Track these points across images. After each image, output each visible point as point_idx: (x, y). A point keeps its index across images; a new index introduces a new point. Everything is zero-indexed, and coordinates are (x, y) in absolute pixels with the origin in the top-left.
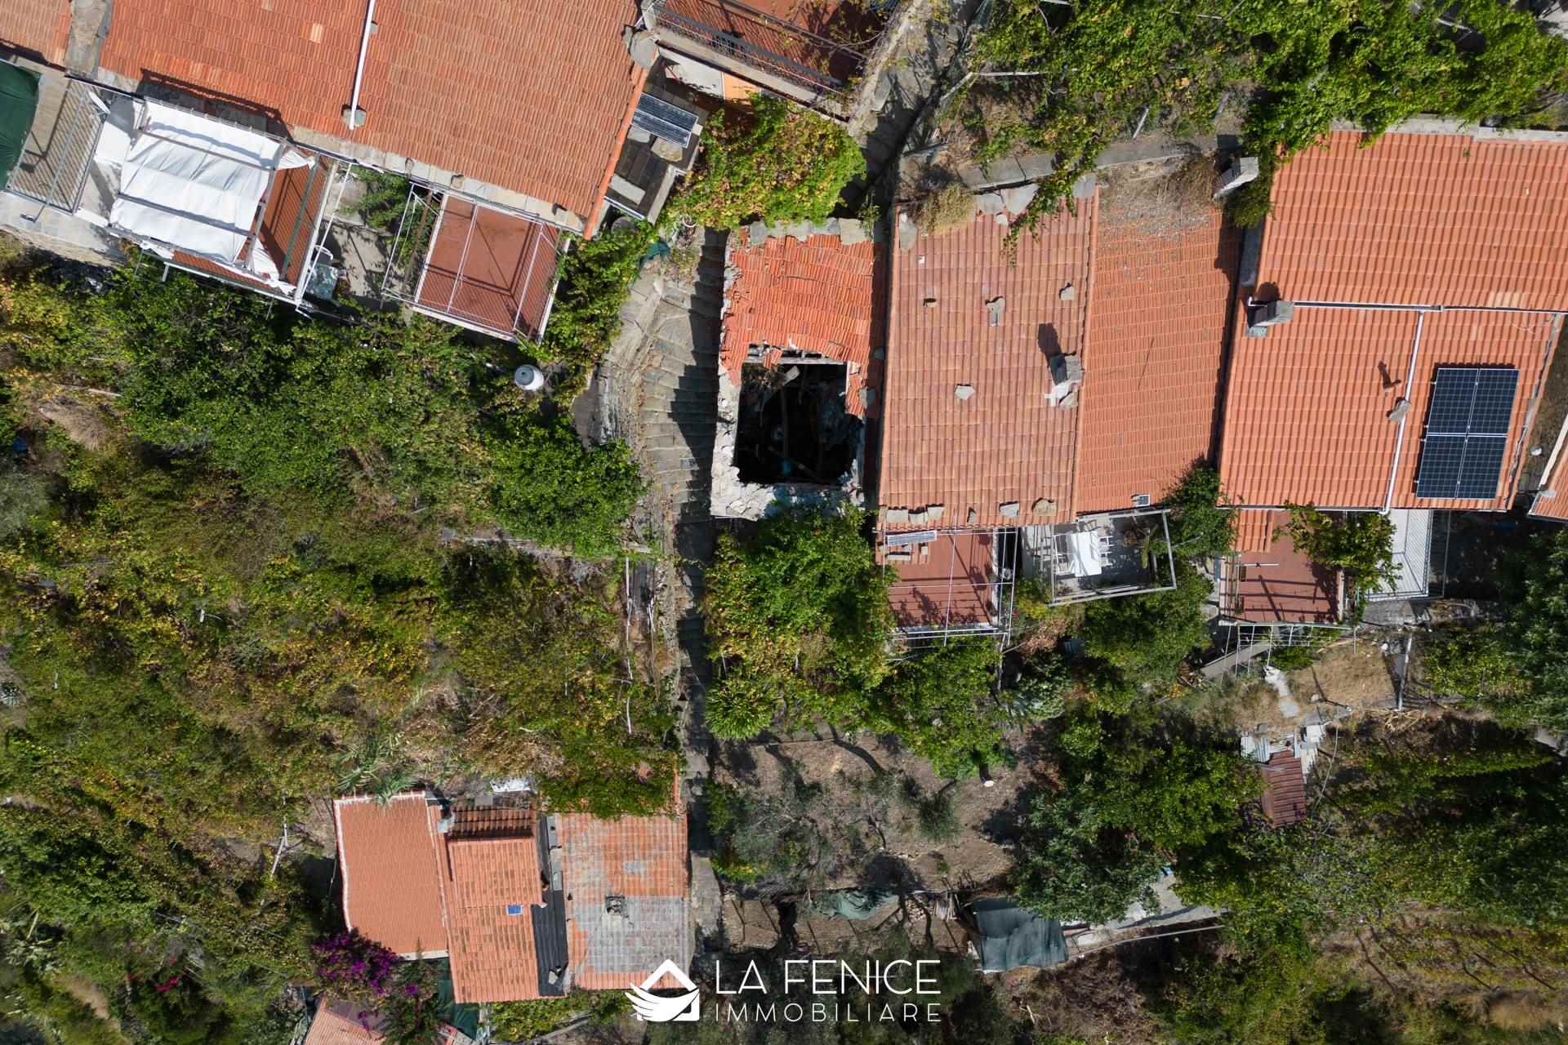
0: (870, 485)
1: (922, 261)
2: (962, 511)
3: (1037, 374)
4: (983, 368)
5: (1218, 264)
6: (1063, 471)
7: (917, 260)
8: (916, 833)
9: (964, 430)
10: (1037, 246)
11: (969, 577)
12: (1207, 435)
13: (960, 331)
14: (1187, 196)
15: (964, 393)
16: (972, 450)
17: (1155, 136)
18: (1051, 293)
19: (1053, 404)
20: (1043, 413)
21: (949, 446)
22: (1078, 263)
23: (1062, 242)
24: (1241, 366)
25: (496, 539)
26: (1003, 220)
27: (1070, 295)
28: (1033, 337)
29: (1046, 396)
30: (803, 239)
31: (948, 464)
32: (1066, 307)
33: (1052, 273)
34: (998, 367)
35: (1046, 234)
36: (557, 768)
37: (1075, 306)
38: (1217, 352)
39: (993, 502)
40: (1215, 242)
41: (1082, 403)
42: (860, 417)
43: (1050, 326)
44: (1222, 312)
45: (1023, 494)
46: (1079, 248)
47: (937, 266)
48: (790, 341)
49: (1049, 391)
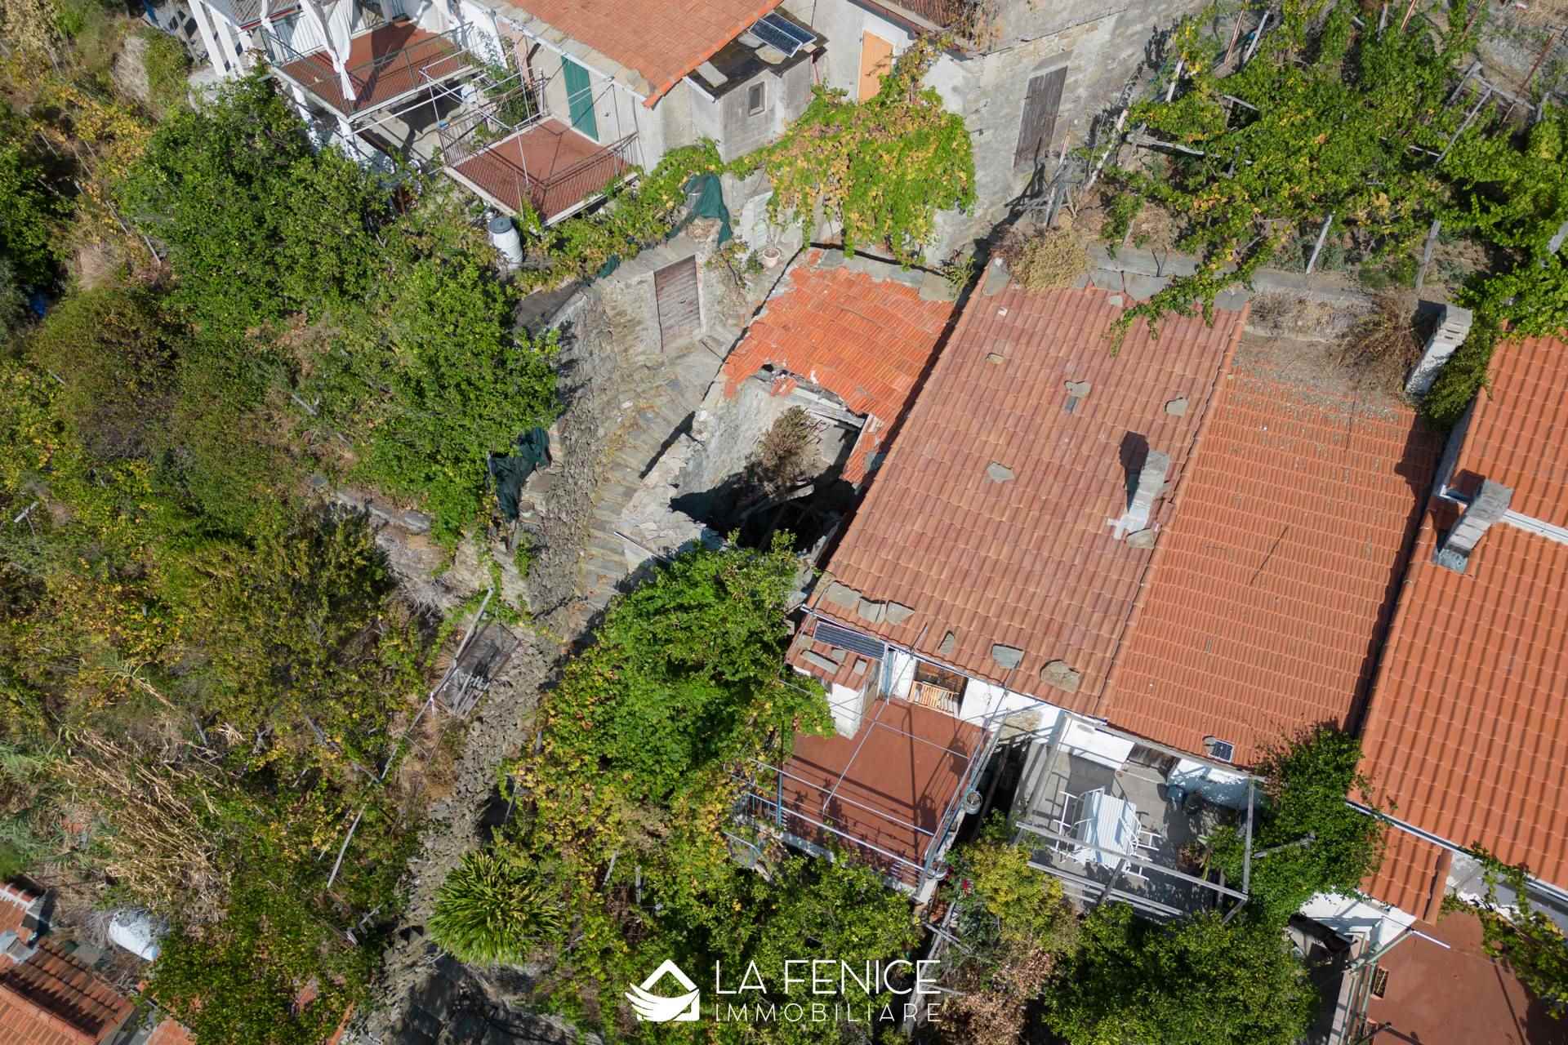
1: (1003, 313)
2: (935, 631)
3: (1106, 490)
4: (1034, 455)
5: (1399, 469)
6: (1105, 633)
7: (999, 308)
9: (981, 522)
10: (1151, 343)
11: (914, 807)
12: (1349, 693)
13: (1021, 402)
14: (1368, 378)
15: (998, 473)
16: (983, 554)
17: (1334, 277)
18: (1154, 401)
19: (1117, 535)
20: (1099, 542)
21: (952, 535)
22: (1201, 379)
23: (1186, 349)
24: (1419, 601)
25: (361, 508)
26: (1117, 301)
27: (1179, 408)
28: (1115, 443)
29: (1110, 522)
31: (942, 558)
32: (1171, 425)
33: (1163, 378)
34: (1056, 461)
35: (1168, 332)
37: (1182, 427)
38: (1384, 581)
39: (986, 636)
40: (1402, 445)
41: (1161, 548)
42: (855, 486)
43: (1142, 437)
44: (1399, 532)
45: (1034, 643)
46: (1206, 364)
47: (1019, 323)
48: (813, 373)
49: (1116, 516)
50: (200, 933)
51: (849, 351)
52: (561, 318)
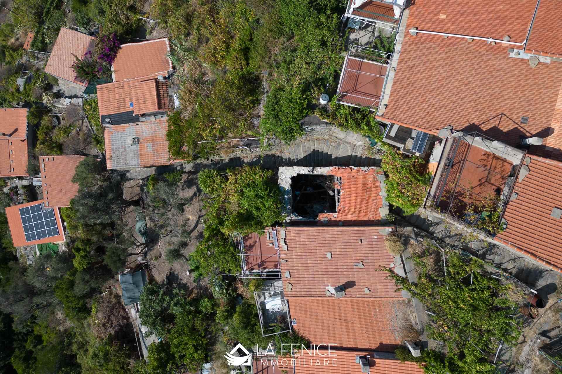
0: (293, 224)
1: (375, 237)
2: (286, 257)
3: (337, 281)
4: (338, 262)
5: (381, 344)
6: (303, 293)
7: (376, 236)
8: (168, 248)
9: (315, 256)
10: (383, 278)
11: (262, 261)
13: (351, 253)
14: (405, 331)
15: (329, 255)
16: (308, 260)
17: (426, 318)
18: (367, 284)
19: (327, 288)
20: (323, 284)
21: (309, 251)
22: (378, 294)
23: (385, 287)
24: (344, 355)
25: (265, 91)
26: (392, 265)
27: (367, 291)
28: (351, 279)
30: (380, 194)
31: (303, 251)
32: (362, 290)
33: (374, 285)
34: (339, 267)
35: (388, 281)
36: (184, 117)
37: (363, 293)
38: (349, 346)
39: (290, 268)
40: (389, 343)
41: (328, 298)
42: (318, 219)
43: (355, 285)
44: (364, 347)
45: (293, 279)
46: (383, 294)
47: (374, 243)
48: (343, 192)
49: (331, 286)
50: (182, 117)
51: (354, 198)
52: (314, 127)
